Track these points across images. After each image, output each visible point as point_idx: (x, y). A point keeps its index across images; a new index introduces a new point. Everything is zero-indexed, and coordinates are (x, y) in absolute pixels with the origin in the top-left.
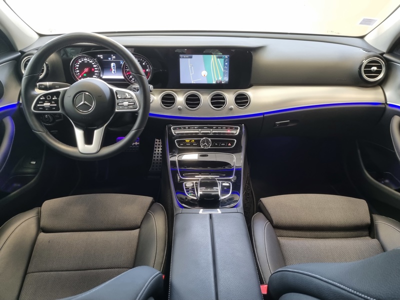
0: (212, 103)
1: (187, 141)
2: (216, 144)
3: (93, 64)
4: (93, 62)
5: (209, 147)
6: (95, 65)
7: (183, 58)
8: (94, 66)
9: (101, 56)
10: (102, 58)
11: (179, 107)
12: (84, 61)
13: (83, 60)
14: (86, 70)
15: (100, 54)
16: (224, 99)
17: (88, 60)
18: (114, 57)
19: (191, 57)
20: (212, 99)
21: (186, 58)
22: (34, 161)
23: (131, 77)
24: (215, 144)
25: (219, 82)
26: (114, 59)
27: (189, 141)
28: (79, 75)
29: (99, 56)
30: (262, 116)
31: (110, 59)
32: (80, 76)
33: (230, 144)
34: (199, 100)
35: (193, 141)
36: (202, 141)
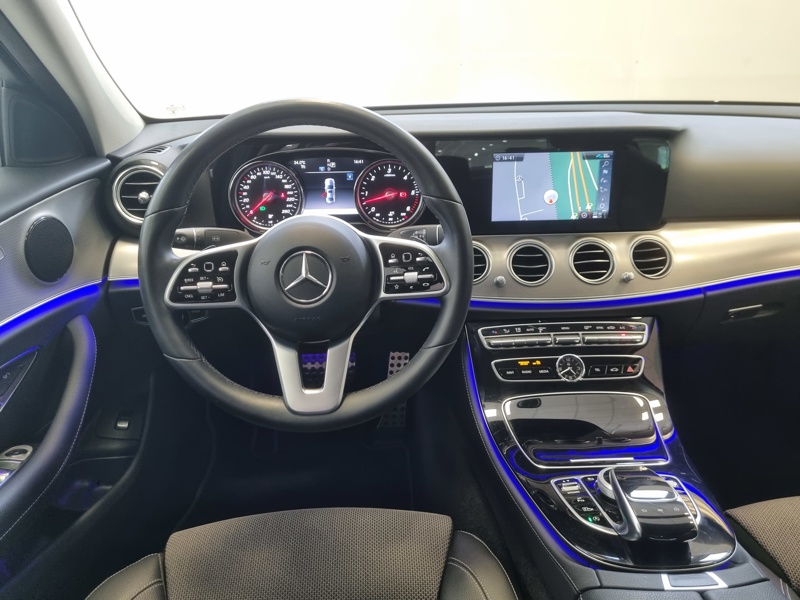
0: (579, 268)
1: (522, 363)
2: (597, 370)
3: (284, 181)
4: (284, 178)
5: (580, 378)
6: (288, 183)
7: (501, 160)
8: (287, 187)
9: (302, 164)
10: (303, 167)
11: (499, 278)
12: (263, 175)
13: (259, 174)
14: (267, 196)
15: (299, 159)
16: (605, 255)
17: (273, 174)
18: (333, 165)
19: (520, 159)
20: (577, 258)
21: (508, 160)
22: (124, 420)
23: (373, 209)
24: (593, 370)
25: (585, 216)
26: (332, 169)
27: (526, 363)
28: (249, 210)
29: (296, 163)
30: (701, 296)
31: (322, 168)
32: (251, 212)
33: (630, 369)
34: (544, 260)
35: (538, 363)
36: (561, 361)
